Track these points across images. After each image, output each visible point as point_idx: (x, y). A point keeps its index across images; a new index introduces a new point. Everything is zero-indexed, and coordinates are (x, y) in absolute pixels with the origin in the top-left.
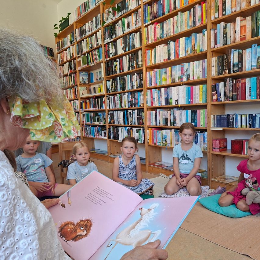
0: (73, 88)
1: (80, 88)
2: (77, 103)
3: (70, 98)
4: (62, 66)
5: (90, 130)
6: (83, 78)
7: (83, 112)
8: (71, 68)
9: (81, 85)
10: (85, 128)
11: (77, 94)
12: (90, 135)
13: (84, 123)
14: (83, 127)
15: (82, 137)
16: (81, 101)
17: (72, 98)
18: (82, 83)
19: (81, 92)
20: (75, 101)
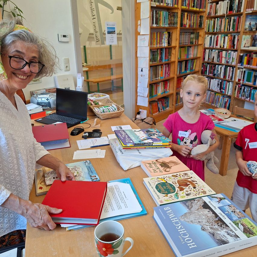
0: (229, 35)
1: (244, 36)
2: (234, 55)
3: (222, 47)
4: (215, 4)
5: (250, 92)
6: (250, 24)
7: (243, 68)
8: (231, 8)
9: (245, 33)
10: (241, 89)
11: (236, 43)
12: (249, 98)
13: (241, 82)
14: (237, 86)
15: (232, 98)
16: (242, 54)
17: (225, 47)
18: (248, 30)
19: (243, 42)
20: (230, 51)
